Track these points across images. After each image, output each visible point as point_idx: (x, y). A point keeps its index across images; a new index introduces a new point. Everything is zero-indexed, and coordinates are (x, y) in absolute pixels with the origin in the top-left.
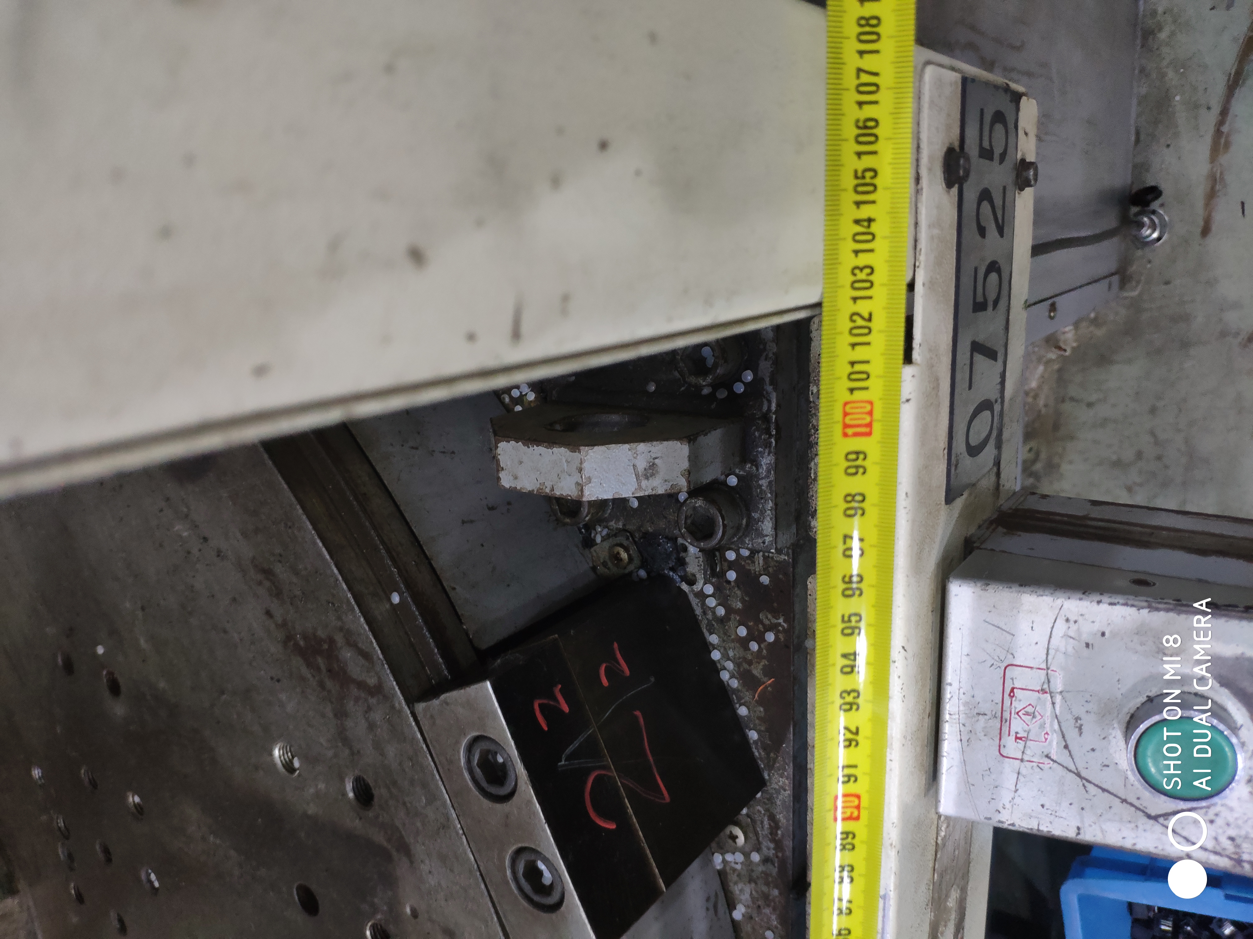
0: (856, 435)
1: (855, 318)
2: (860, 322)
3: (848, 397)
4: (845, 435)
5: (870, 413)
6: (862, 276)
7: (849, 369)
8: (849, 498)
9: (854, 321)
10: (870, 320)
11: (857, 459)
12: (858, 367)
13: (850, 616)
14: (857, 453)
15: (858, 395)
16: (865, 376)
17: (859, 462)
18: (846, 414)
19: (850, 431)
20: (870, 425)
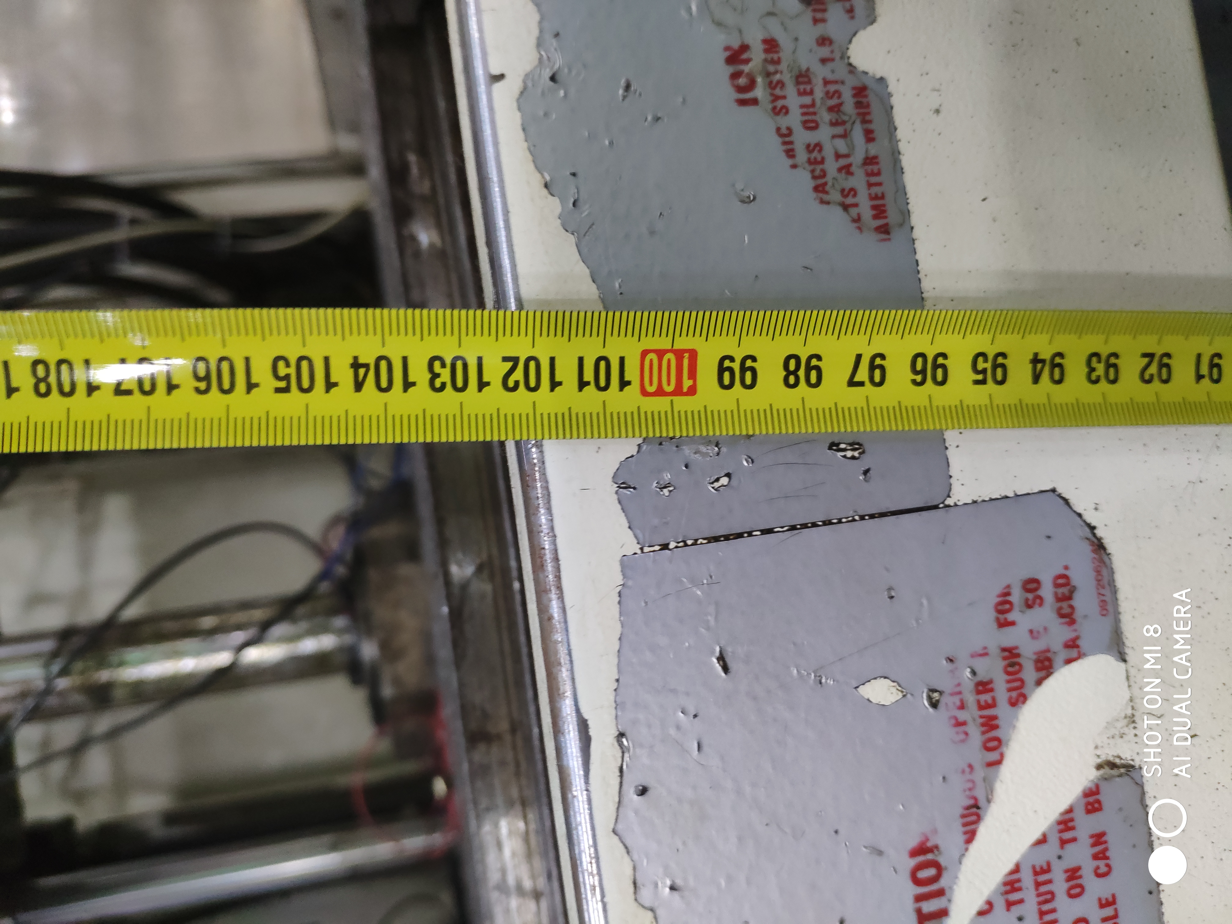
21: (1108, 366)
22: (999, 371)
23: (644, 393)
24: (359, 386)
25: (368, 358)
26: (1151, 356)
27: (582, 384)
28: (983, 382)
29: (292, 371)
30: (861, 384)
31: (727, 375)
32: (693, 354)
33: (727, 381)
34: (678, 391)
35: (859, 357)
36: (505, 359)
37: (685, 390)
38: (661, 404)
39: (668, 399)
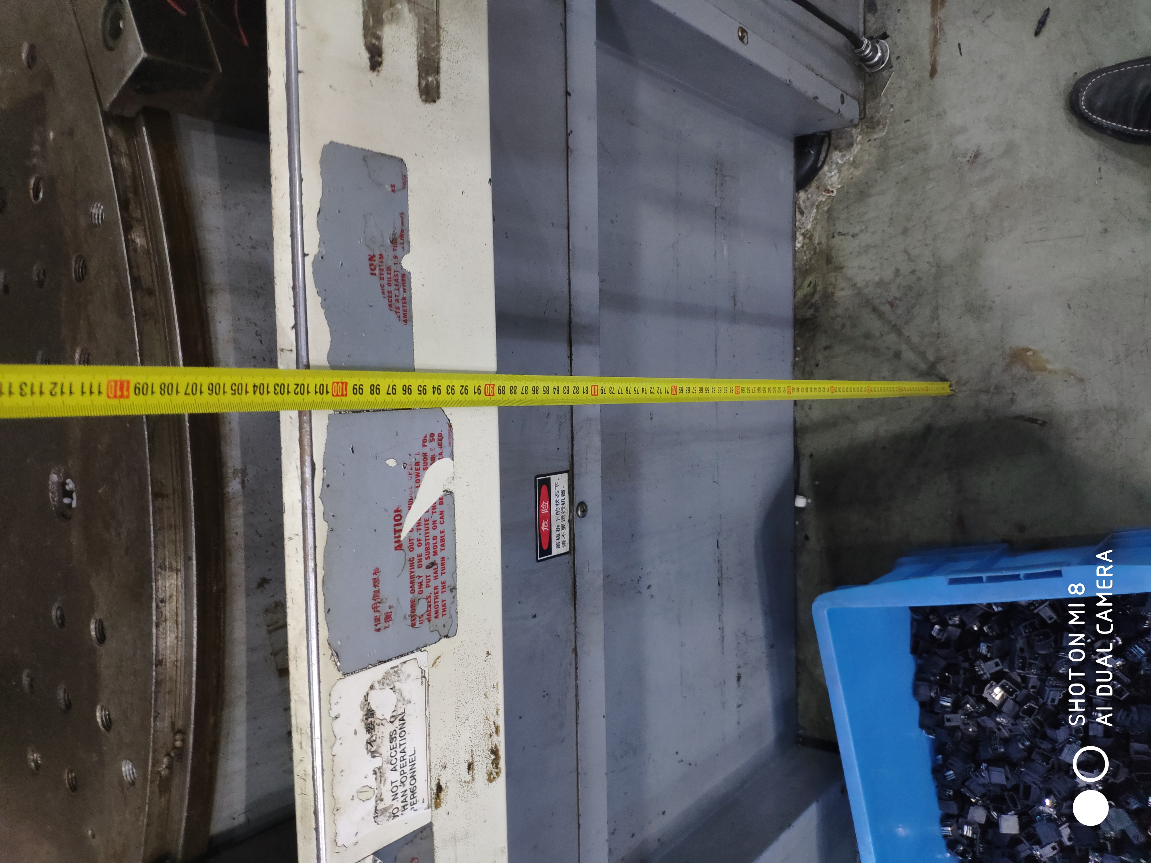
0: (346, 390)
1: (296, 392)
2: (298, 390)
3: (330, 394)
4: (346, 395)
5: (338, 383)
6: (278, 389)
7: (318, 394)
8: (372, 392)
9: (298, 392)
10: (298, 385)
11: (356, 389)
12: (318, 390)
13: (419, 390)
14: (354, 388)
15: (329, 390)
16: (322, 386)
17: (358, 388)
18: (337, 395)
19: (344, 393)
20: (342, 383)
21: (452, 389)
22: (424, 391)
23: (333, 395)
24: (255, 393)
25: (258, 384)
26: (463, 386)
27: (316, 392)
28: (420, 394)
29: (236, 388)
30: (390, 394)
31: (355, 390)
32: (346, 383)
33: (355, 392)
34: (342, 395)
35: (389, 386)
36: (295, 384)
37: (344, 394)
38: (337, 399)
39: (340, 398)
